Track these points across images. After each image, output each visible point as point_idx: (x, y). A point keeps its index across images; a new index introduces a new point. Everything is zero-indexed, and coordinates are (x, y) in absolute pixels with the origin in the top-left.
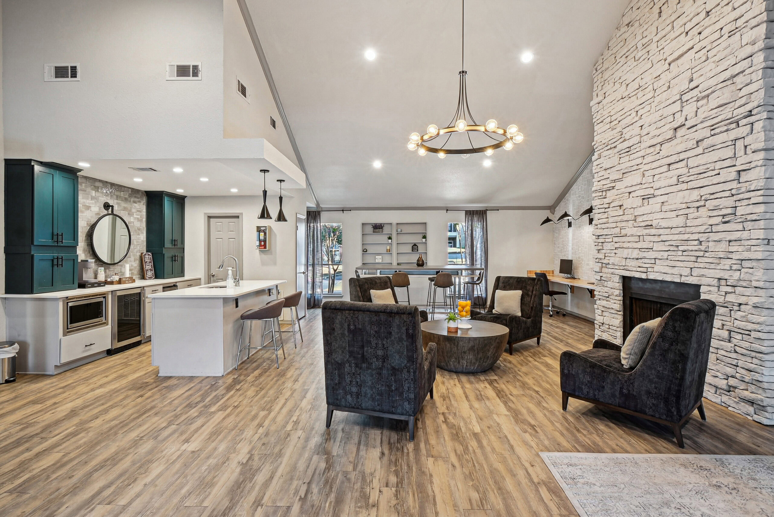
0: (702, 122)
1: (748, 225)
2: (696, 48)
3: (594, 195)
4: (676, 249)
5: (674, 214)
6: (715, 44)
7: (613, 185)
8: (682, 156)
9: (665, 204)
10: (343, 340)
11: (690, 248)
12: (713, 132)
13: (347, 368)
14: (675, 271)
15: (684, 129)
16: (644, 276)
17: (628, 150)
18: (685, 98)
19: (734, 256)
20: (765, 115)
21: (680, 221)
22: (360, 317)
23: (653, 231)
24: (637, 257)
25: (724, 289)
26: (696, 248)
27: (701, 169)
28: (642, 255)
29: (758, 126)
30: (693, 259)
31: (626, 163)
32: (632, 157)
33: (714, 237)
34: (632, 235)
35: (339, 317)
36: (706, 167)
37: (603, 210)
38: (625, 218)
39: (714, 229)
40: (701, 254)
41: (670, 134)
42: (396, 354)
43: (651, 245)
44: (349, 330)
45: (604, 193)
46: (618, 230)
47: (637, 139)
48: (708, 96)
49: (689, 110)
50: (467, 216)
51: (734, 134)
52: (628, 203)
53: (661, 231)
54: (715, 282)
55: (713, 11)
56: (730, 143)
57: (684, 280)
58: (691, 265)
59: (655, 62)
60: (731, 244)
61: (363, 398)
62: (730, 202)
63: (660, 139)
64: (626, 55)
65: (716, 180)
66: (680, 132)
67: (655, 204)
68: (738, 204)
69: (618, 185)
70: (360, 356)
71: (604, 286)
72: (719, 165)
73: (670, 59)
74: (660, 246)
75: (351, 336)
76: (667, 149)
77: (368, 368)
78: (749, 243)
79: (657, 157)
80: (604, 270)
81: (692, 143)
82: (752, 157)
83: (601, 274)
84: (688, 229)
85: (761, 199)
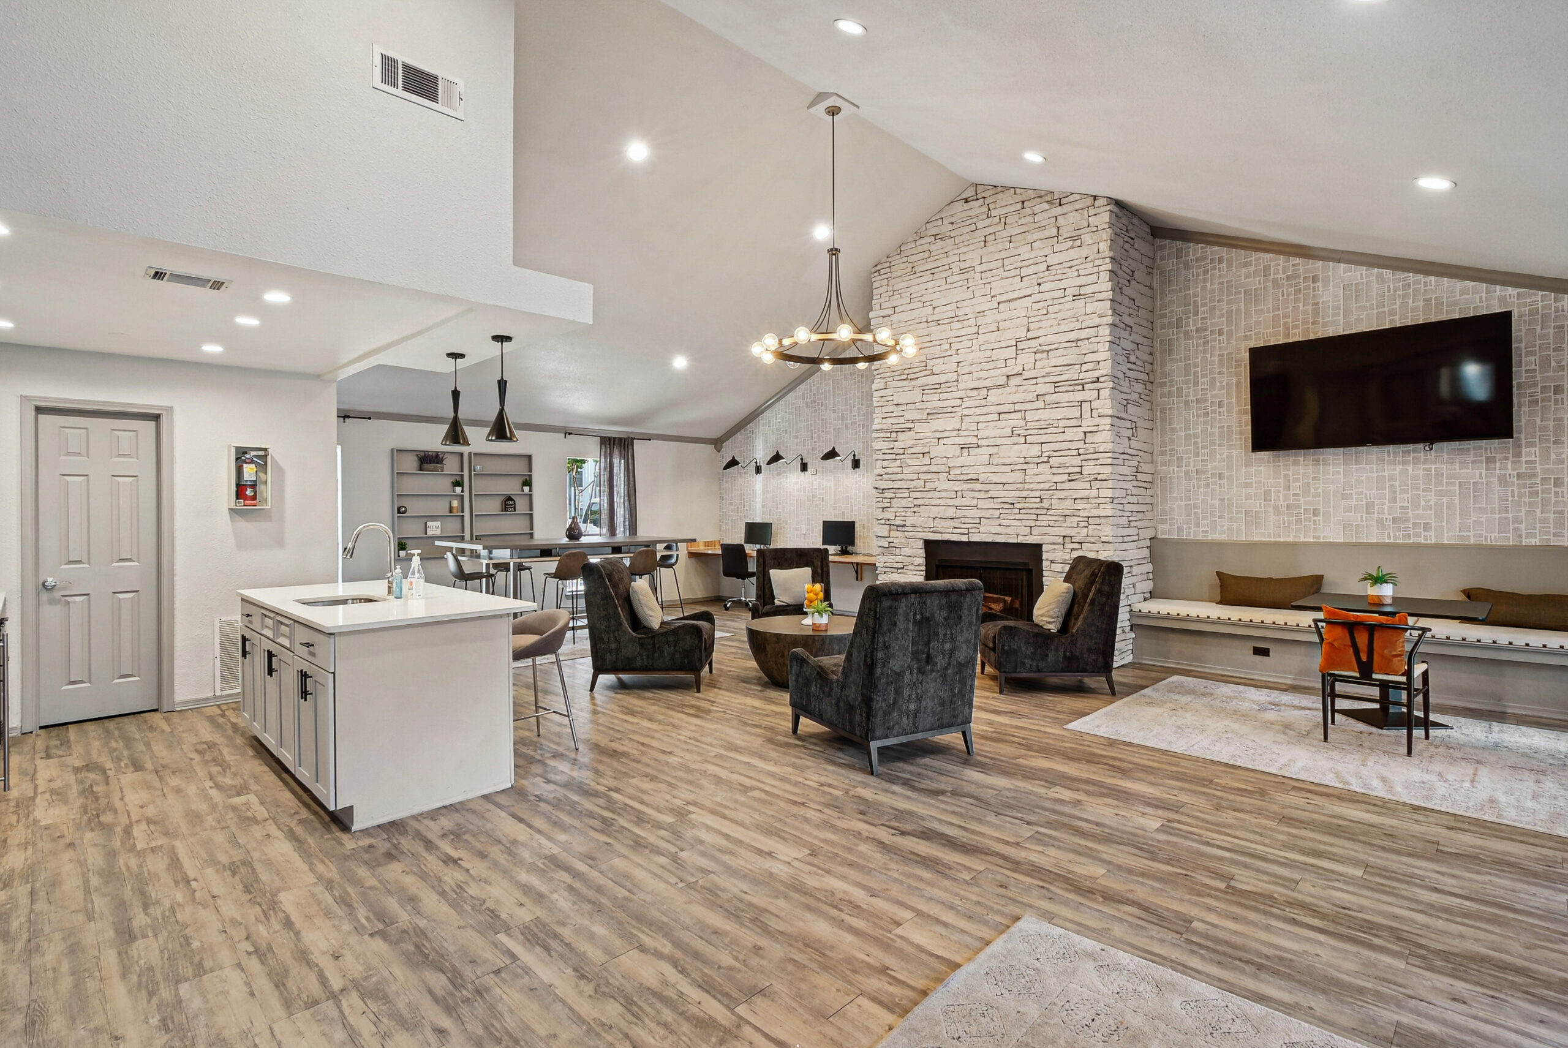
0: (1043, 376)
1: (1097, 484)
2: (1035, 298)
3: (875, 435)
4: (1012, 506)
5: (1008, 469)
6: (1056, 302)
7: (912, 426)
8: (1018, 407)
9: (993, 456)
10: (905, 636)
11: (1031, 506)
12: (1057, 389)
13: (907, 678)
14: (1009, 530)
15: (1018, 380)
16: (965, 539)
17: (937, 386)
18: (1021, 346)
19: (1081, 513)
20: (1111, 385)
21: (1018, 476)
22: (928, 602)
23: (978, 486)
24: (954, 516)
25: (1069, 546)
26: (1038, 505)
27: (1043, 424)
28: (959, 513)
29: (1105, 393)
30: (1034, 517)
31: (933, 401)
32: (943, 396)
33: (1062, 494)
34: (945, 490)
35: (903, 605)
36: (1048, 423)
37: (894, 456)
38: (934, 468)
39: (1059, 486)
40: (1044, 511)
41: (1003, 380)
42: (963, 645)
43: (974, 502)
44: (915, 622)
45: (894, 435)
46: (921, 483)
47: (954, 376)
48: (1048, 351)
49: (1026, 359)
50: (603, 447)
51: (1080, 396)
52: (937, 451)
53: (988, 487)
54: (1061, 540)
55: (1053, 267)
56: (1077, 404)
57: (1021, 540)
58: (1032, 523)
59: (977, 294)
60: (1076, 501)
61: (922, 715)
62: (1077, 461)
63: (988, 383)
64: (933, 271)
65: (1061, 437)
66: (1013, 381)
67: (980, 456)
68: (1084, 463)
69: (919, 427)
70: (924, 656)
71: (892, 554)
72: (1062, 423)
73: (1000, 298)
74: (988, 504)
75: (916, 629)
76: (994, 396)
77: (932, 671)
78: (1098, 501)
79: (984, 402)
80: (893, 534)
81: (1032, 396)
82: (1097, 421)
83: (890, 540)
84: (1027, 486)
85: (1110, 461)
